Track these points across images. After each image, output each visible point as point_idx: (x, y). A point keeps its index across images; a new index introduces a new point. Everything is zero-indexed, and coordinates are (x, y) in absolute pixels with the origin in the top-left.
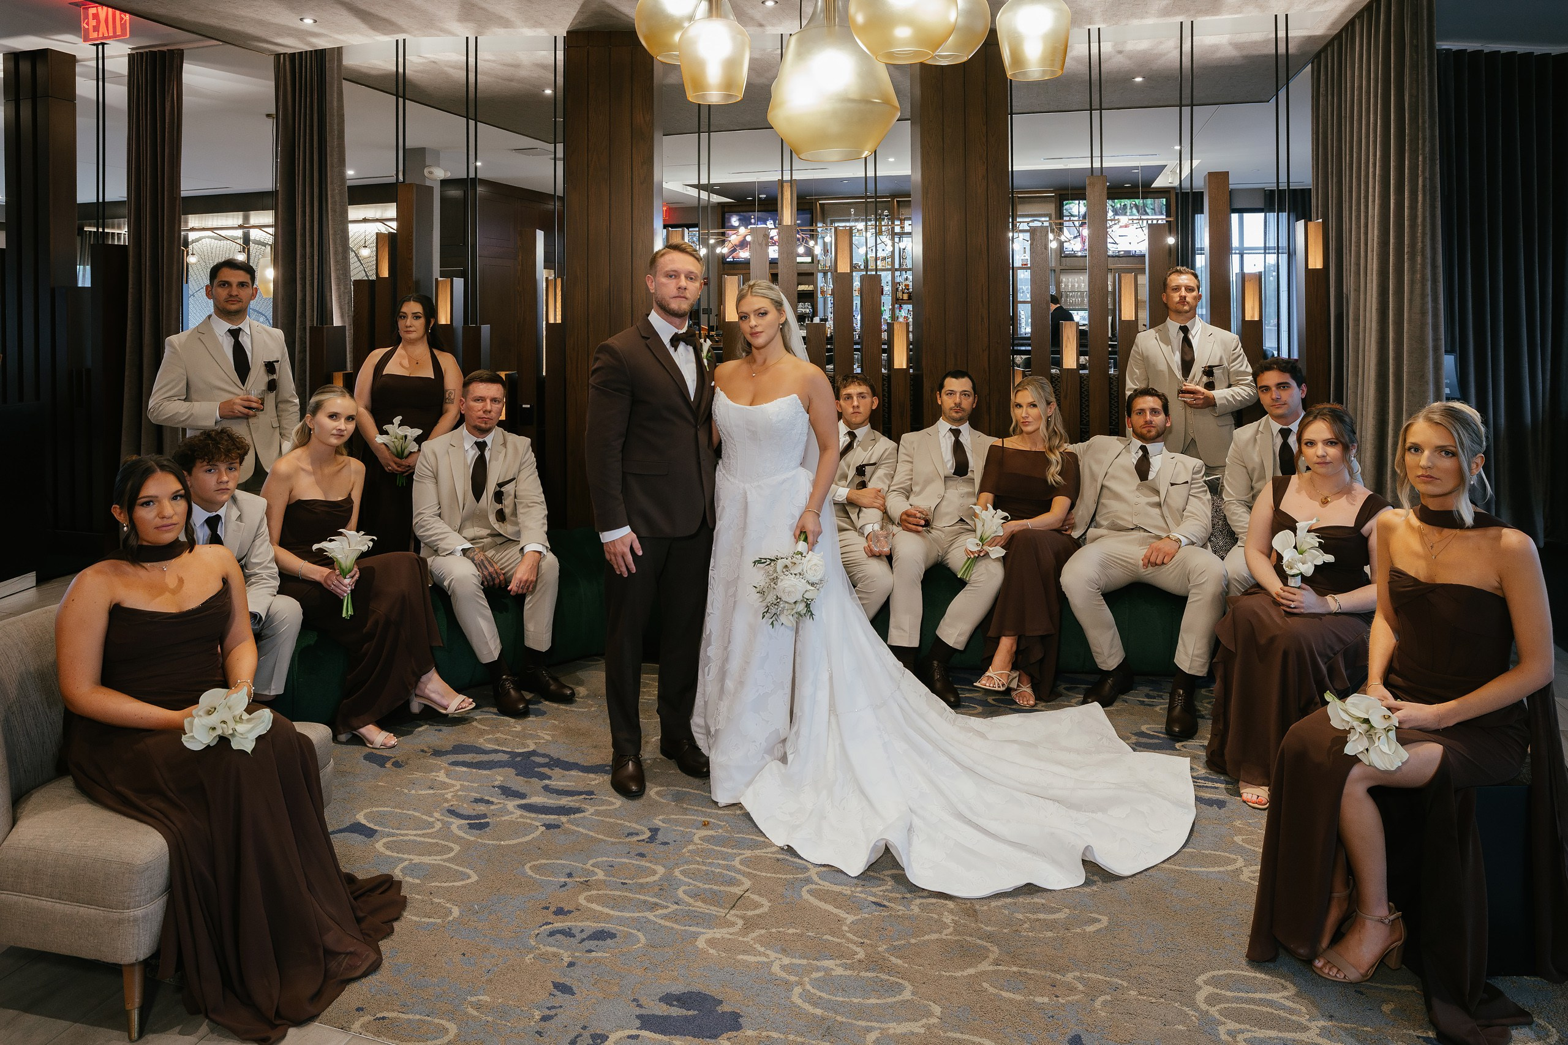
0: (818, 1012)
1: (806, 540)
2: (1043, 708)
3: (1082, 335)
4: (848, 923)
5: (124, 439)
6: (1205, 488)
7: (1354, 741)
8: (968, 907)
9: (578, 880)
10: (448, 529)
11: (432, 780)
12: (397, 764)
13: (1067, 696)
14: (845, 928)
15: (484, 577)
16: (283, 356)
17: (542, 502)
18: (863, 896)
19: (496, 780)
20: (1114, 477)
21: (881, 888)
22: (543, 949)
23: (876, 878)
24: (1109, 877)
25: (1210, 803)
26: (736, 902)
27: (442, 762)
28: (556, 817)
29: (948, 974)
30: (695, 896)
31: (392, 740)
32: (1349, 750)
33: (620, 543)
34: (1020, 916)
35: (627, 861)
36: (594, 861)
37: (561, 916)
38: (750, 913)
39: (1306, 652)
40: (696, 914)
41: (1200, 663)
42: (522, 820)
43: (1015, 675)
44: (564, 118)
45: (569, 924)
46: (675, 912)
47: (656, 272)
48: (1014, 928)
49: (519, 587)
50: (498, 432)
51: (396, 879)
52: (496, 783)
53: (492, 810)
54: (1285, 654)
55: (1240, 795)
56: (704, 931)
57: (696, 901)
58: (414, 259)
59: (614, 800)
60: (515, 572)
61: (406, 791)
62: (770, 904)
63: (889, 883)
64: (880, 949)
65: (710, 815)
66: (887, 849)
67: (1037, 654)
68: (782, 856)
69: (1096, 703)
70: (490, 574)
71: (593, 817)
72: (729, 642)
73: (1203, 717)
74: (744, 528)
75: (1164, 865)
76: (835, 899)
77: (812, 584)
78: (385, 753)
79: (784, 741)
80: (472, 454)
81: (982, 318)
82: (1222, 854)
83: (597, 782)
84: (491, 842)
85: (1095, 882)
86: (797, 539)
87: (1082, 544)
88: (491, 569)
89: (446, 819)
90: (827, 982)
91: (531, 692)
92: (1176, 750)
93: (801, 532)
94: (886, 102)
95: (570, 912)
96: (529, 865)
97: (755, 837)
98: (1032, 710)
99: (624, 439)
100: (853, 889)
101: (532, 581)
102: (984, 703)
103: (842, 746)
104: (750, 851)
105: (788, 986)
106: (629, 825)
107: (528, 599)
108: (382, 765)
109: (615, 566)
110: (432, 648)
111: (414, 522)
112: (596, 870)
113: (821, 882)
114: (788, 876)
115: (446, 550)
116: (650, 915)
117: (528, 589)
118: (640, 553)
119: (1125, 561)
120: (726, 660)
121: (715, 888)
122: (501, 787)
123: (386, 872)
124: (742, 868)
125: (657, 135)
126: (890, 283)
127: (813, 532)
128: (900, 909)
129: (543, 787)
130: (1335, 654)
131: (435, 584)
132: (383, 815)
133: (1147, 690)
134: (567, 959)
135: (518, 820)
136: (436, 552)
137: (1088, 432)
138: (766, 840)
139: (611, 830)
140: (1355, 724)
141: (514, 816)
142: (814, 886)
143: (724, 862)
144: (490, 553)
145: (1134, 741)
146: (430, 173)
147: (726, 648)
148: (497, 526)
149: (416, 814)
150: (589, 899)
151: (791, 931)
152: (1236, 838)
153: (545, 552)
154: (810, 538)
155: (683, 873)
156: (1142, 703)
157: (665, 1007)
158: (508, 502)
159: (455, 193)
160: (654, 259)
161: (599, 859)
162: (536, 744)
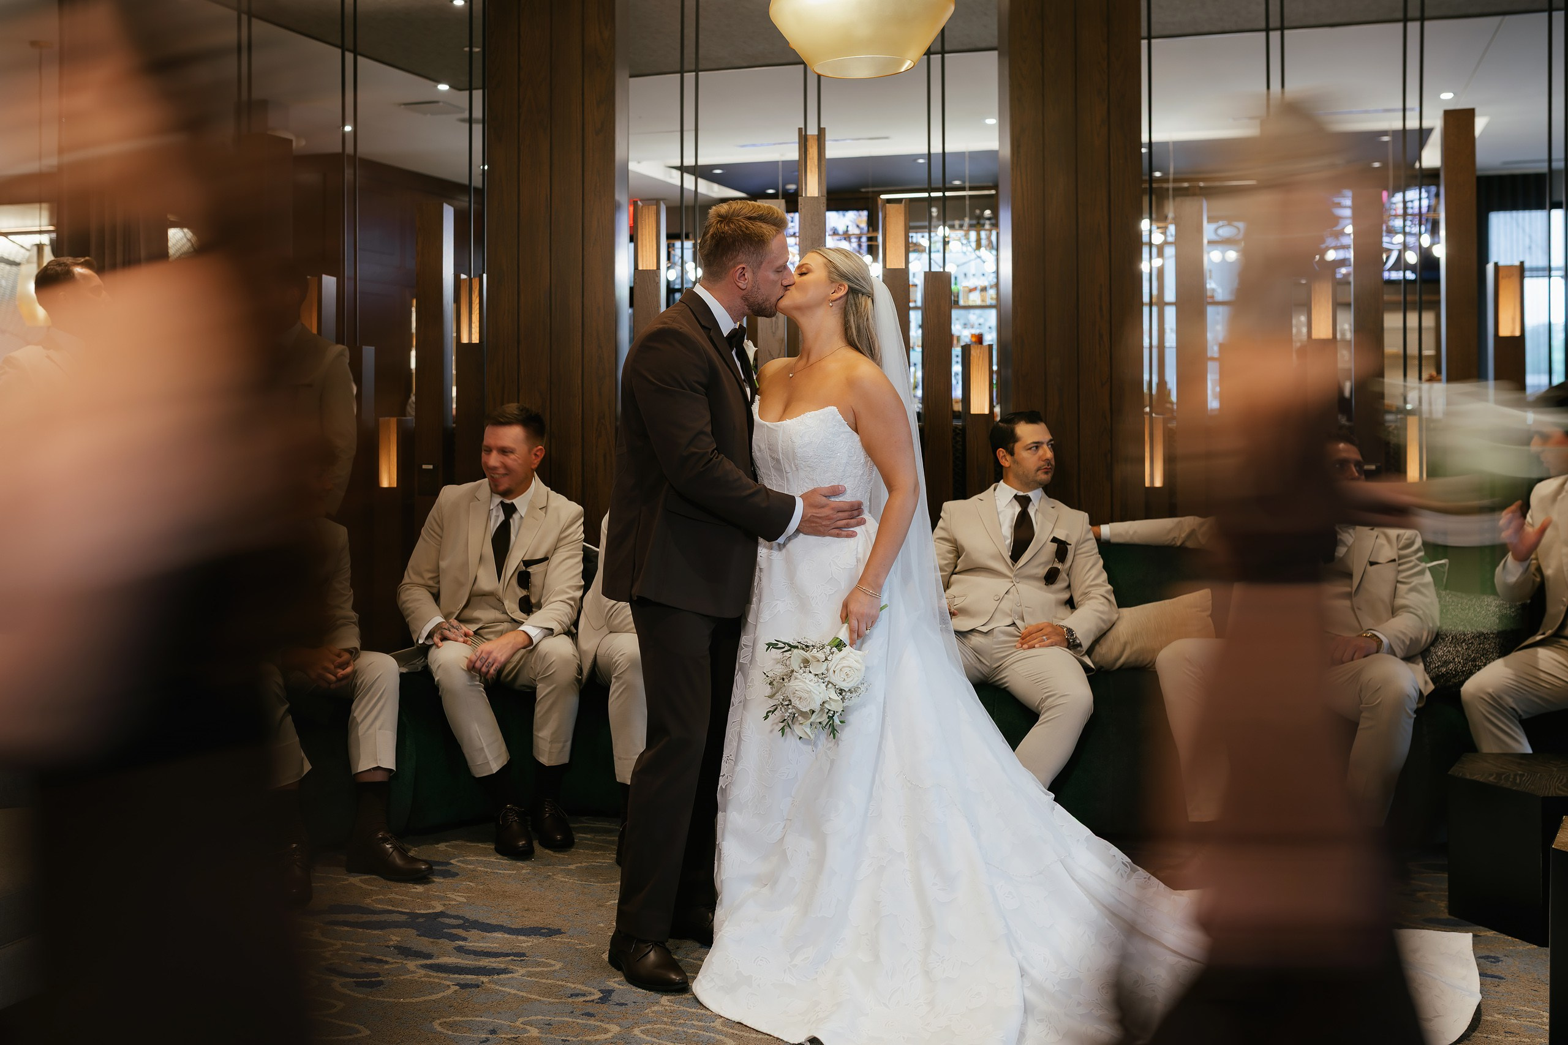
19: (391, 940)
27: (316, 921)
28: (474, 977)
42: (427, 979)
52: (392, 943)
53: (387, 969)
59: (552, 962)
71: (525, 978)
83: (529, 944)
84: (386, 1000)
89: (324, 977)
122: (397, 947)
129: (455, 948)
135: (422, 979)
141: (417, 975)
162: (444, 905)
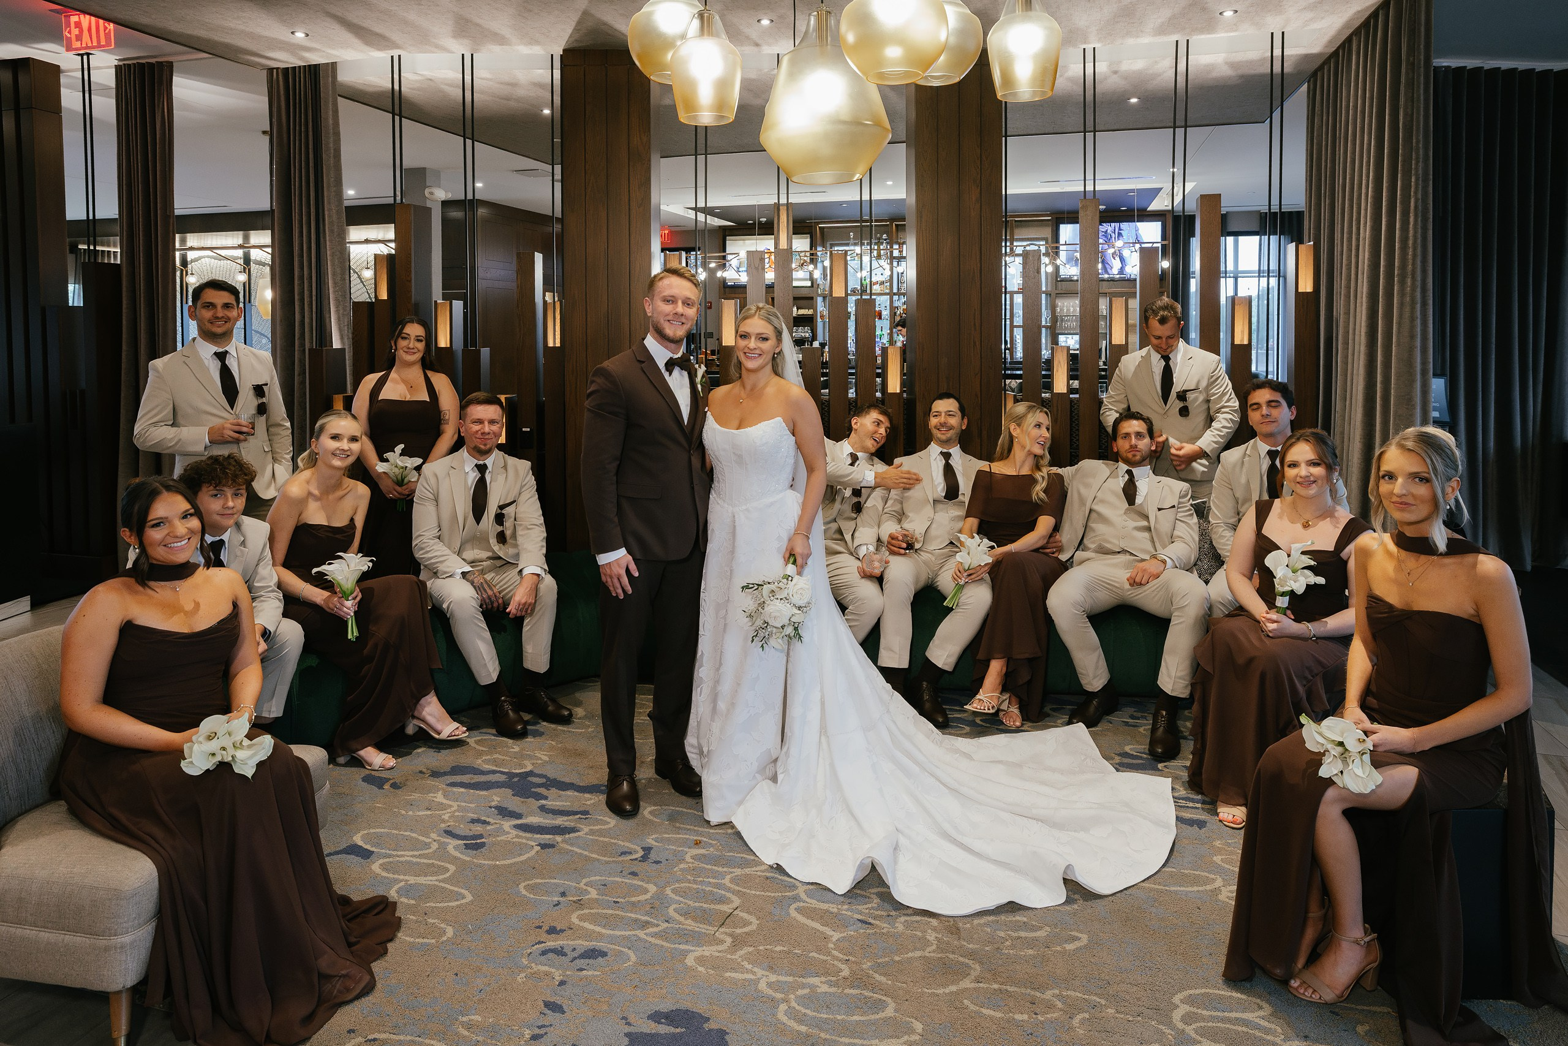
0: (803, 1029)
1: (794, 563)
2: (1029, 729)
3: (1073, 358)
4: (834, 940)
5: (121, 461)
6: (1192, 512)
7: (1329, 763)
8: (952, 925)
9: (571, 899)
10: (448, 552)
11: (429, 800)
12: (395, 786)
13: (1053, 716)
14: (831, 945)
15: (483, 600)
16: (272, 378)
17: (541, 524)
18: (849, 913)
19: (493, 800)
20: (1102, 501)
21: (867, 906)
22: (535, 968)
23: (862, 896)
24: (1090, 896)
25: (1191, 823)
26: (726, 919)
27: (440, 783)
28: (551, 836)
29: (930, 991)
30: (685, 914)
31: (391, 761)
32: (1324, 772)
33: (616, 565)
34: (1002, 934)
35: (620, 880)
36: (588, 880)
37: (553, 935)
38: (738, 931)
39: (1284, 674)
40: (685, 932)
41: (1182, 685)
42: (517, 840)
43: (1005, 698)
44: (562, 139)
45: (561, 943)
46: (664, 931)
47: (653, 296)
48: (996, 946)
49: (517, 610)
50: (497, 454)
51: (391, 900)
52: (493, 804)
53: (489, 831)
54: (1263, 676)
55: (1217, 814)
56: (693, 948)
57: (686, 919)
58: (413, 281)
59: (609, 820)
60: (514, 594)
61: (403, 812)
62: (758, 922)
63: (875, 901)
64: (864, 966)
65: (701, 835)
66: (873, 868)
67: (1024, 676)
68: (772, 875)
69: (1081, 724)
70: (489, 597)
71: (588, 836)
72: (721, 664)
73: (1185, 738)
74: (733, 552)
75: (1143, 884)
76: (823, 917)
77: (799, 608)
78: (384, 775)
79: (776, 760)
80: (473, 476)
81: (975, 343)
82: (1202, 874)
83: (592, 802)
84: (486, 862)
85: (1076, 900)
86: (787, 562)
87: (1069, 566)
88: (490, 593)
89: (443, 840)
90: (812, 999)
91: (529, 713)
92: (1159, 770)
93: (791, 554)
94: (878, 124)
95: (562, 931)
96: (523, 884)
97: (745, 856)
98: (1018, 730)
99: (618, 462)
100: (840, 907)
101: (530, 605)
102: (972, 724)
103: (832, 766)
104: (740, 870)
105: (774, 1003)
106: (622, 844)
107: (526, 622)
108: (381, 787)
109: (611, 588)
110: (432, 671)
111: (414, 544)
112: (589, 889)
113: (808, 900)
114: (777, 894)
115: (446, 573)
116: (641, 934)
117: (526, 611)
118: (636, 574)
119: (1109, 584)
120: (717, 682)
121: (705, 906)
122: (496, 807)
123: (381, 893)
124: (732, 886)
125: (655, 158)
126: (888, 308)
127: (802, 555)
128: (885, 926)
129: (539, 807)
130: (1313, 676)
131: (434, 606)
132: (379, 836)
133: (1130, 710)
134: (558, 978)
135: (514, 840)
136: (435, 574)
137: (1078, 456)
138: (756, 859)
139: (604, 849)
140: (1329, 746)
141: (510, 836)
142: (802, 904)
143: (714, 881)
144: (489, 577)
145: (1117, 761)
146: (432, 193)
147: (718, 669)
148: (497, 548)
149: (414, 835)
150: (581, 918)
151: (779, 948)
152: (1215, 858)
153: (543, 574)
154: (799, 561)
155: (674, 891)
156: (1126, 724)
157: (653, 1025)
158: (508, 524)
159: (456, 214)
160: (652, 282)
161: (593, 878)
162: (533, 764)
